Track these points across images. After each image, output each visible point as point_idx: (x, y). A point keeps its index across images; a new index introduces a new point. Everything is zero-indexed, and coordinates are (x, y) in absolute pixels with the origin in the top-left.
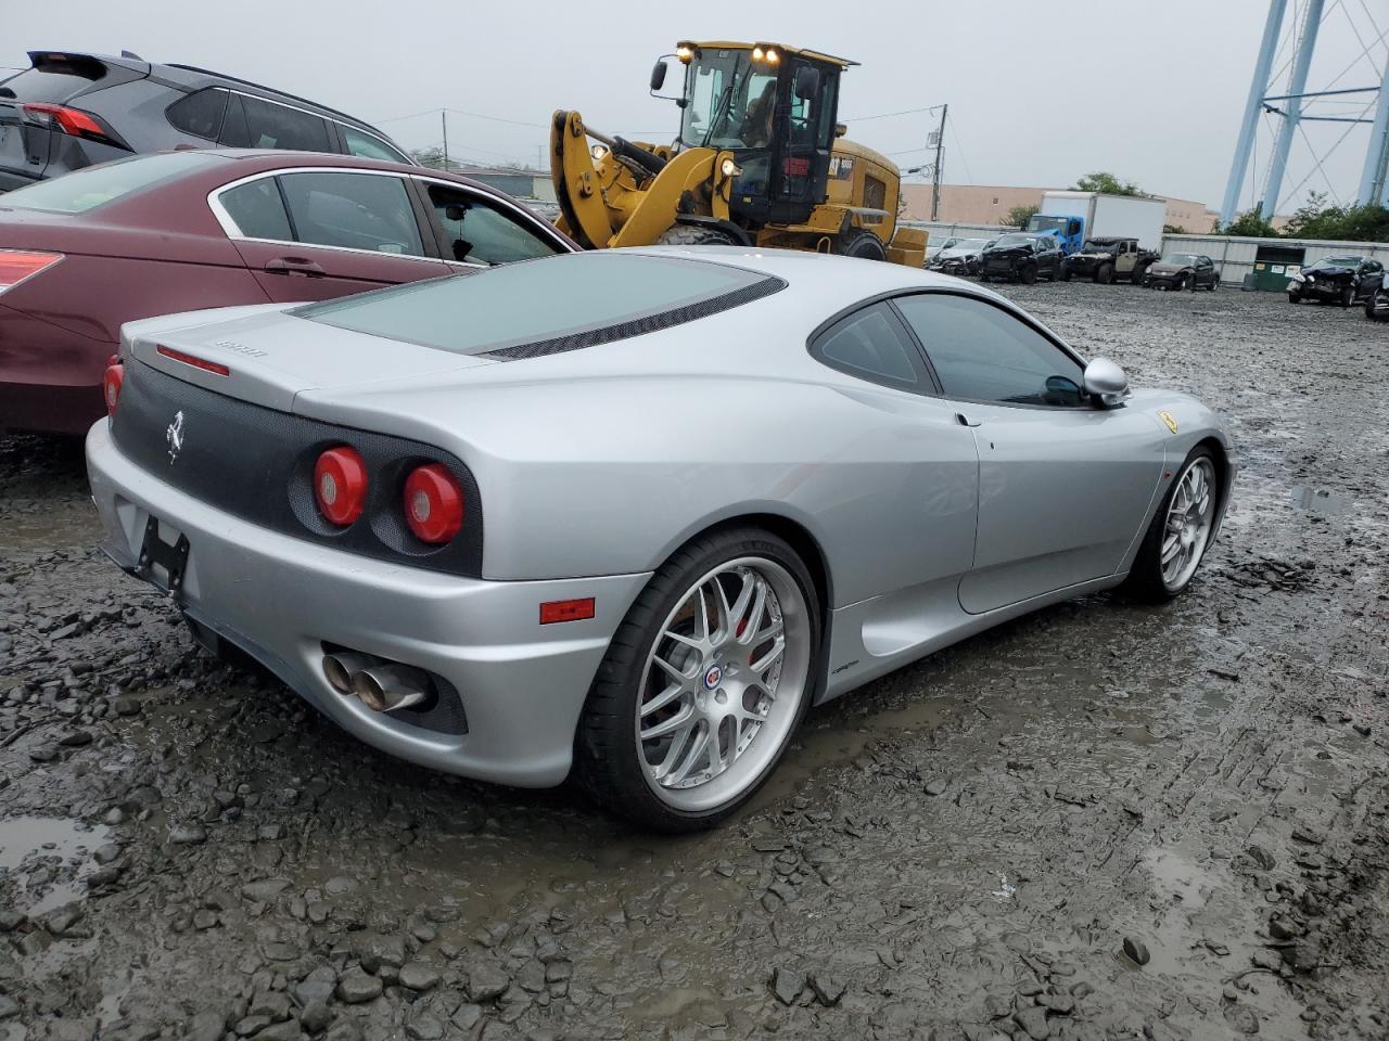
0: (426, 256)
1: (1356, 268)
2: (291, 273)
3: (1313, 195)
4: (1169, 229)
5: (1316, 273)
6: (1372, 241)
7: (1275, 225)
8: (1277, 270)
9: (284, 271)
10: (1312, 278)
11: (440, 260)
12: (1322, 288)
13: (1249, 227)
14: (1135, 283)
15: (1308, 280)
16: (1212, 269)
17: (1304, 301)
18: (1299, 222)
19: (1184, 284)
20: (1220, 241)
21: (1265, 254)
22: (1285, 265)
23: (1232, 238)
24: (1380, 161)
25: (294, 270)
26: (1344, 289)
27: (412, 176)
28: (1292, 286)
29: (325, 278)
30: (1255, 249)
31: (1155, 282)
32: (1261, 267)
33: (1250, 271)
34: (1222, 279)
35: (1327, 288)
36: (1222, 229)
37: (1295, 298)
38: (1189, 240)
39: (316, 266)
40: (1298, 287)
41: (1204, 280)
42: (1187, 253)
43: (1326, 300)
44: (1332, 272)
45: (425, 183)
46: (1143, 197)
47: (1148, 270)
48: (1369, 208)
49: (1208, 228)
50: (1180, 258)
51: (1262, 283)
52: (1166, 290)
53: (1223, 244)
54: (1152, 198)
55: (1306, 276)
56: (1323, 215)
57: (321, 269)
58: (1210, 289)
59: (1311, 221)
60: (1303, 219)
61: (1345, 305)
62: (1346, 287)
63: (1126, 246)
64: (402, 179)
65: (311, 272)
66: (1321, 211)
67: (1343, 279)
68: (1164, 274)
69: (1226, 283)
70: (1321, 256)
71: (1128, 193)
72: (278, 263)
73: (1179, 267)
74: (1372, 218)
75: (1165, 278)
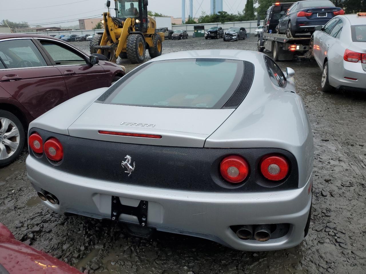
0: (48, 66)
1: (217, 29)
2: (10, 81)
3: (203, 12)
4: (173, 24)
5: (210, 32)
6: (217, 22)
7: (196, 20)
8: (199, 31)
9: (8, 80)
10: (209, 33)
11: (53, 66)
12: (212, 35)
13: (190, 22)
14: (169, 39)
15: (208, 33)
16: (186, 33)
17: (208, 38)
18: (200, 19)
19: (181, 38)
20: (185, 26)
21: (196, 28)
22: (201, 30)
23: (187, 25)
24: (213, 3)
25: (11, 79)
26: (216, 34)
27: (34, 38)
28: (206, 35)
29: (22, 80)
30: (193, 27)
31: (175, 38)
32: (196, 31)
33: (193, 32)
34: (189, 35)
35: (213, 35)
36: (184, 23)
37: (206, 38)
38: (177, 26)
39: (18, 77)
40: (207, 35)
41: (185, 36)
42: (180, 30)
43: (213, 38)
44: (213, 31)
45: (38, 40)
46: (165, 16)
47: (172, 35)
48: (214, 14)
49: (181, 23)
50: (179, 31)
51: (197, 35)
52: (178, 40)
53: (186, 26)
54: (167, 17)
55: (208, 32)
56: (205, 17)
57: (19, 77)
58: (187, 38)
59: (203, 19)
60: (201, 18)
61: (217, 38)
62: (217, 34)
63: (166, 30)
64: (31, 39)
65: (17, 79)
66: (204, 16)
67: (216, 32)
68: (176, 36)
69: (189, 36)
70: (209, 27)
71: (161, 16)
72: (5, 78)
73: (179, 34)
74: (216, 17)
75: (177, 37)
